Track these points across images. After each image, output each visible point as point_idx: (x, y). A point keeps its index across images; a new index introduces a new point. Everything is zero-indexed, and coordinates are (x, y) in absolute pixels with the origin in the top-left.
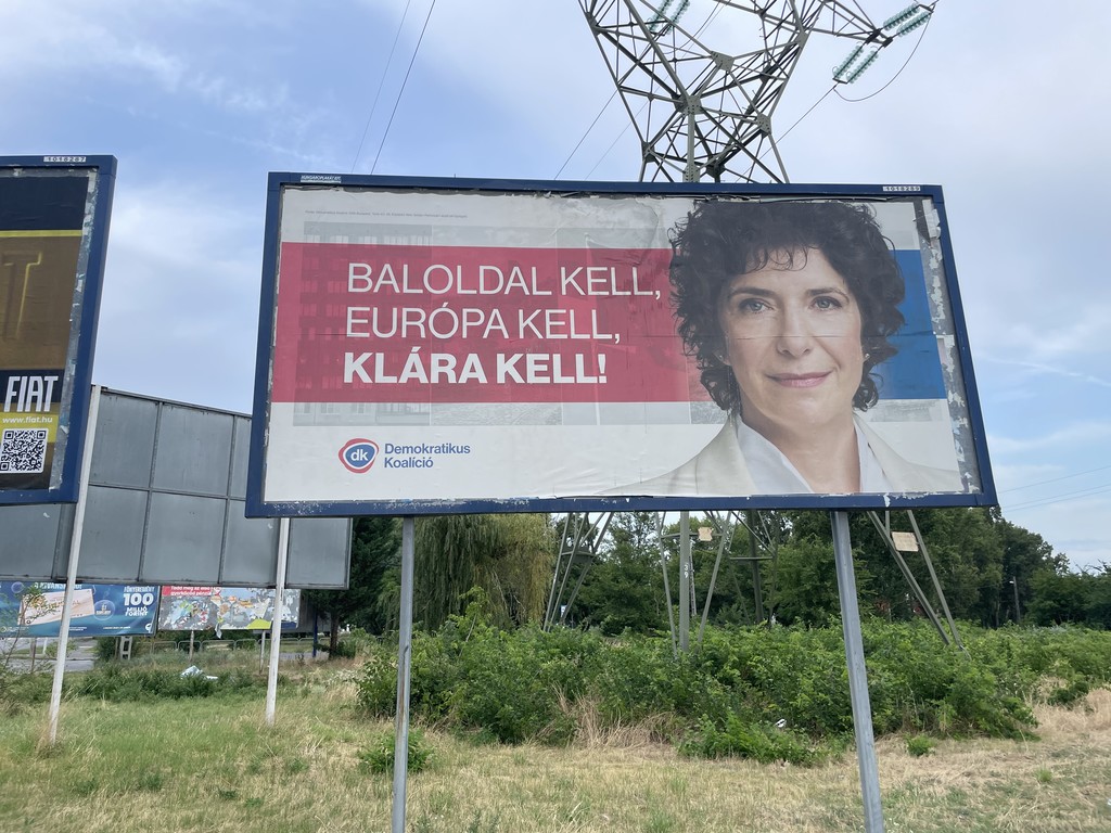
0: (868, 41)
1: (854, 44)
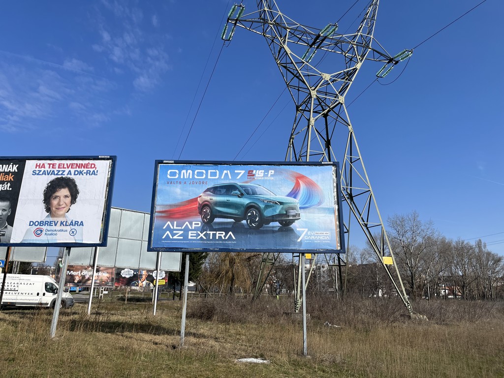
0: (388, 63)
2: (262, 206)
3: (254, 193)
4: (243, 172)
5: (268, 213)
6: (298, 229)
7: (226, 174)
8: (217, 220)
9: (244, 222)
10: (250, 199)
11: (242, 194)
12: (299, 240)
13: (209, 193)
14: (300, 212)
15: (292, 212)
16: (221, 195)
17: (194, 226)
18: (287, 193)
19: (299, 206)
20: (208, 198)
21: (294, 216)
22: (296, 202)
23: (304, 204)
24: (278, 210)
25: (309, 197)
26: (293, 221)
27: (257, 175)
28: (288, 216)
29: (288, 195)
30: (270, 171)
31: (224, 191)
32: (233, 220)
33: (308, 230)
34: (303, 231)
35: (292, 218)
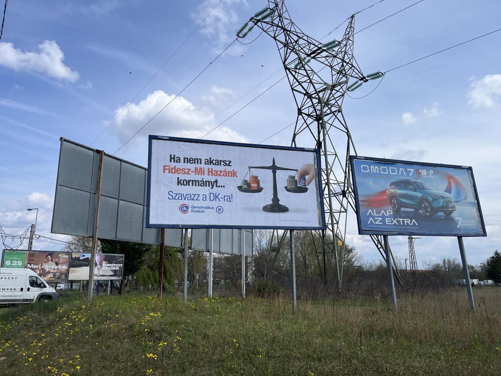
0: (360, 80)
1: (356, 80)
2: (430, 199)
3: (423, 188)
4: (413, 170)
5: (435, 205)
6: (456, 218)
7: (402, 171)
8: (403, 209)
9: (421, 211)
10: (422, 193)
11: (415, 189)
12: (458, 227)
13: (393, 186)
14: (455, 204)
15: (451, 205)
16: (401, 188)
17: (388, 214)
18: (444, 190)
19: (453, 200)
20: (393, 191)
21: (452, 208)
22: (451, 196)
23: (456, 199)
24: (441, 202)
25: (458, 193)
26: (451, 212)
27: (422, 174)
28: (448, 208)
29: (445, 191)
30: (430, 171)
31: (402, 185)
32: (413, 210)
33: (463, 219)
34: (460, 220)
35: (450, 209)
